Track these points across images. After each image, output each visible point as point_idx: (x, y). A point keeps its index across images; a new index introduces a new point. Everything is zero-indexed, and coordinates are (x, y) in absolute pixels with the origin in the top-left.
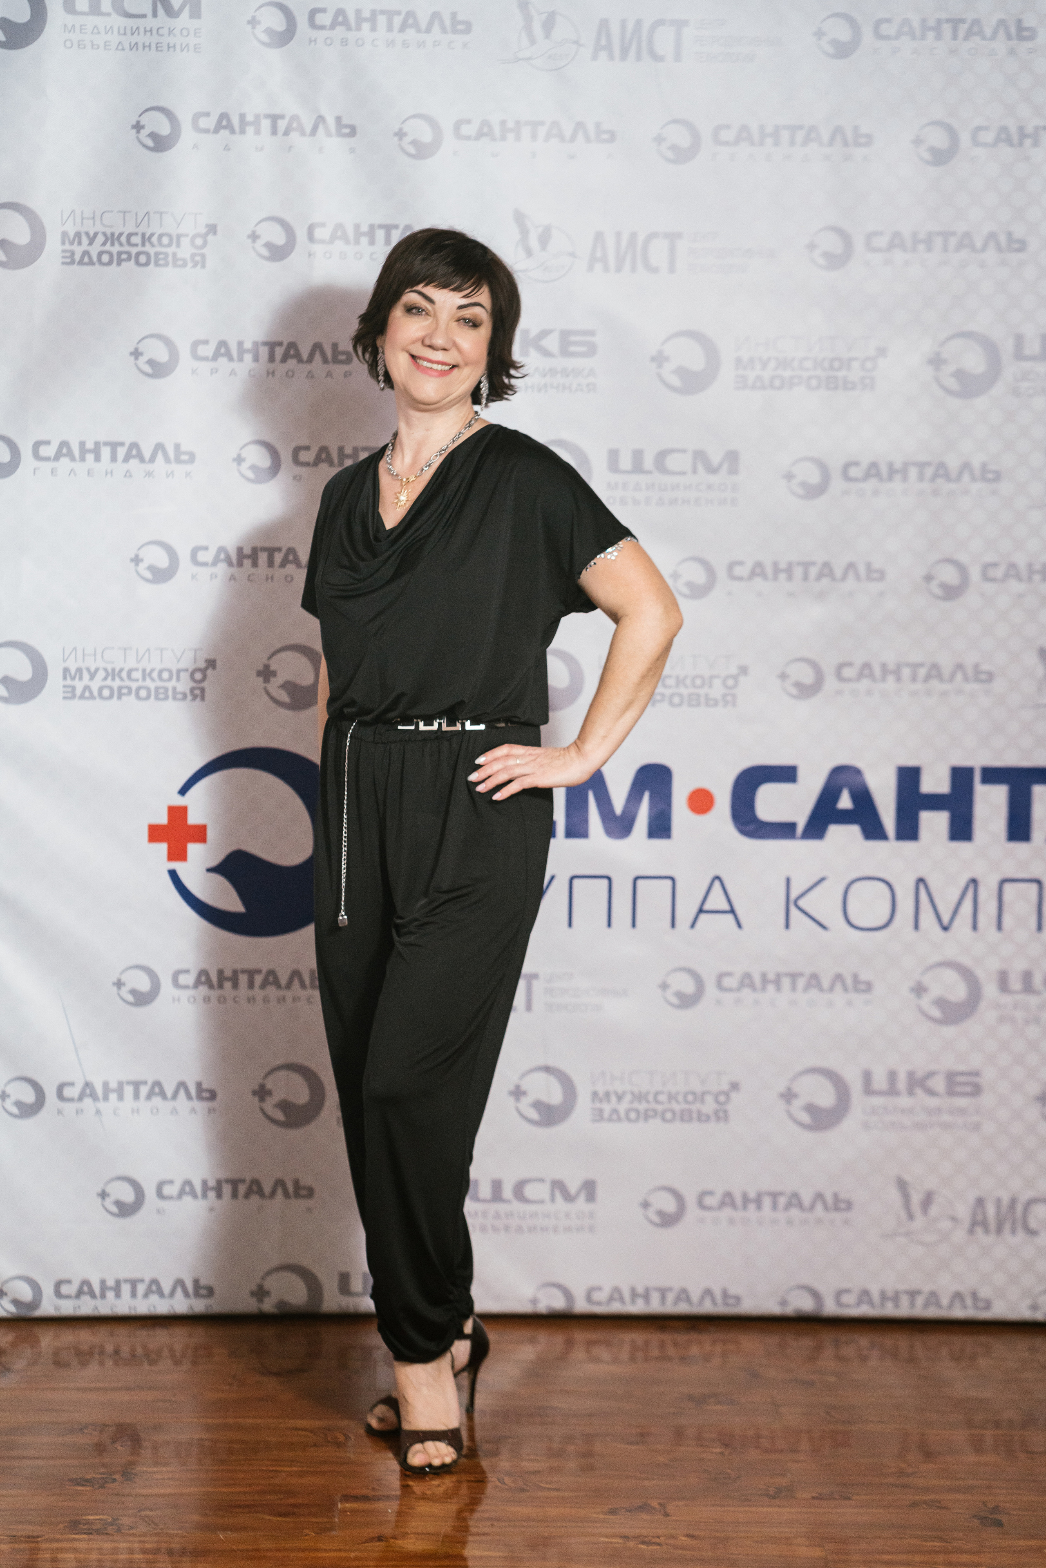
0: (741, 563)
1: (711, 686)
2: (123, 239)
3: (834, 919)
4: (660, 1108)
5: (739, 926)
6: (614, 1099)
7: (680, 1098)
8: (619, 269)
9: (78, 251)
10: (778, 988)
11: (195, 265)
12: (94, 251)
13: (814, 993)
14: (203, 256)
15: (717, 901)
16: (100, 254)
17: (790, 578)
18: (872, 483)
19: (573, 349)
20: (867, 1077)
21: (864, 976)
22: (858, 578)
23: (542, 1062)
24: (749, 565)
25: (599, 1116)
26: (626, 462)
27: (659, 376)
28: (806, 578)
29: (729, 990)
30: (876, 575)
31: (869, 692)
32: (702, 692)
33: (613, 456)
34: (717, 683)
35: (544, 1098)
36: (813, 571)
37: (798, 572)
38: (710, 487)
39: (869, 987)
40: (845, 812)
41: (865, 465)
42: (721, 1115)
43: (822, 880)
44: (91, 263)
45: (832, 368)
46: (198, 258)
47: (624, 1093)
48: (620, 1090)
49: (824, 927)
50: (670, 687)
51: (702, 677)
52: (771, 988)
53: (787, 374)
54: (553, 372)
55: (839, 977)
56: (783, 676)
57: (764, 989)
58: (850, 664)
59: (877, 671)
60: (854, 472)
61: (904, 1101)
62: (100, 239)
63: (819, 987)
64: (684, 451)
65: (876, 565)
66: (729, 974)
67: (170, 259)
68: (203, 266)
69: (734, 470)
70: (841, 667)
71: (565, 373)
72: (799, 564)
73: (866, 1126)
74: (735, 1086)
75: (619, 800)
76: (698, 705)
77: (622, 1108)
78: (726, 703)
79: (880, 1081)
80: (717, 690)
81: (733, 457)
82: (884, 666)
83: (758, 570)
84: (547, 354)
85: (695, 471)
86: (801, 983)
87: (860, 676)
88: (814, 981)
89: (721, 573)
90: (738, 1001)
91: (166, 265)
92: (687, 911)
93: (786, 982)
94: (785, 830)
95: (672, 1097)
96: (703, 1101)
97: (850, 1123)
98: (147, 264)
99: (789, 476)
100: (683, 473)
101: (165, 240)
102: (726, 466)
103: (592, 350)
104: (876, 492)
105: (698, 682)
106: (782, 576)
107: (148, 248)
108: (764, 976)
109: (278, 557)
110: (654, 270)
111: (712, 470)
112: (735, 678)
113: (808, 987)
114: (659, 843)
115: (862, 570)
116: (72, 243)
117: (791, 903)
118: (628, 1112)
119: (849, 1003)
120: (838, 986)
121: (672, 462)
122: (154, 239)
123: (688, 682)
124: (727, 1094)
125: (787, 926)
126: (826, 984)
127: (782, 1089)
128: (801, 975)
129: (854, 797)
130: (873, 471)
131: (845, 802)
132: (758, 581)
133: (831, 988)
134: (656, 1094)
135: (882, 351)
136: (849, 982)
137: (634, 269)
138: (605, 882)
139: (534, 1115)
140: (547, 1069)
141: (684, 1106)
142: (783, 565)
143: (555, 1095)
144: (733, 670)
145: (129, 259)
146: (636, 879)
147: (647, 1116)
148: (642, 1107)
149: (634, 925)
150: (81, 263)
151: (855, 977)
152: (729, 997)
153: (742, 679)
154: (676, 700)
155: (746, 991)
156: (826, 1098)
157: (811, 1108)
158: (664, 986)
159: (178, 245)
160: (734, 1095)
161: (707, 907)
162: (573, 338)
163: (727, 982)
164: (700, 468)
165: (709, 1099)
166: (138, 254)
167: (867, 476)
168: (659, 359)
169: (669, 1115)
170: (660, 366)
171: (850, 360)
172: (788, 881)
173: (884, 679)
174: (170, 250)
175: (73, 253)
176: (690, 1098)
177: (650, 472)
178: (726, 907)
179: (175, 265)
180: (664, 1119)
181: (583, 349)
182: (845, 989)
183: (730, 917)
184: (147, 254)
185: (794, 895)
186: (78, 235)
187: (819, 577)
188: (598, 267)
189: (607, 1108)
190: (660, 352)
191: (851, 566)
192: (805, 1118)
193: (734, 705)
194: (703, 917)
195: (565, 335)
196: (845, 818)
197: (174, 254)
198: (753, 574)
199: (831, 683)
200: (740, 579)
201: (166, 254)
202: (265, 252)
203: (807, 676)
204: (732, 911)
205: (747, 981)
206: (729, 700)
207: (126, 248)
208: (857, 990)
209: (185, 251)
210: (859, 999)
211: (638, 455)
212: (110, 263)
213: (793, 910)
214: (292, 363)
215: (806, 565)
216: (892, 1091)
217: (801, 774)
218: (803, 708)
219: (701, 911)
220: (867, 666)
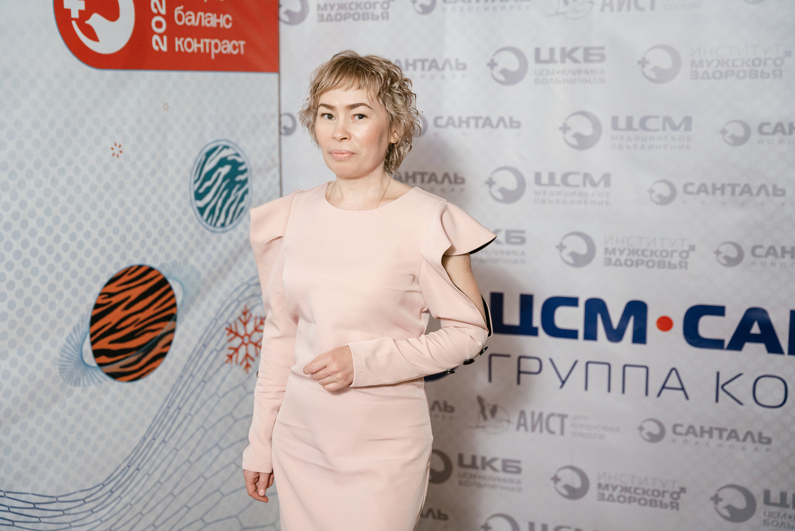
0: (692, 184)
1: (672, 256)
2: (347, 6)
3: (748, 400)
4: (638, 497)
5: (687, 398)
6: (611, 489)
7: (650, 492)
8: (620, 9)
9: (325, 13)
10: (711, 436)
11: (383, 18)
12: (333, 13)
13: (733, 441)
14: (387, 14)
15: (673, 382)
16: (336, 15)
17: (723, 193)
18: (779, 136)
19: (591, 58)
20: (767, 494)
21: (765, 434)
22: (767, 194)
23: (569, 463)
24: (697, 185)
25: (602, 497)
26: (622, 124)
27: (643, 73)
28: (733, 193)
29: (680, 434)
30: (779, 193)
31: (773, 264)
32: (667, 260)
33: (615, 120)
34: (676, 255)
35: (571, 484)
36: (738, 190)
37: (728, 190)
38: (673, 138)
39: (769, 441)
40: (755, 335)
41: (773, 125)
42: (675, 505)
43: (740, 375)
44: (332, 20)
45: (753, 64)
46: (385, 15)
47: (617, 486)
48: (615, 484)
49: (740, 403)
50: (647, 256)
51: (667, 252)
52: (706, 436)
53: (724, 69)
54: (579, 72)
55: (749, 433)
56: (718, 252)
57: (702, 435)
58: (761, 247)
59: (779, 251)
60: (766, 129)
61: (790, 511)
62: (336, 7)
63: (737, 437)
64: (657, 117)
65: (779, 187)
66: (681, 425)
67: (370, 16)
68: (388, 18)
69: (688, 128)
70: (754, 248)
71: (587, 72)
72: (729, 185)
73: (765, 523)
74: (683, 490)
75: (615, 320)
76: (664, 267)
77: (616, 494)
78: (681, 267)
79: (775, 497)
80: (676, 259)
81: (688, 121)
82: (783, 248)
83: (703, 188)
84: (575, 61)
85: (664, 129)
86: (725, 435)
87: (767, 254)
88: (733, 434)
89: (680, 189)
90: (685, 441)
91: (368, 19)
92: (655, 387)
93: (716, 433)
94: (717, 344)
95: (645, 492)
96: (663, 496)
97: (755, 520)
98: (358, 19)
99: (724, 132)
100: (657, 130)
101: (368, 6)
102: (683, 126)
103: (603, 58)
104: (781, 142)
105: (664, 254)
106: (718, 193)
107: (359, 11)
108: (702, 428)
109: (427, 178)
110: (642, 9)
111: (675, 128)
112: (687, 252)
113: (729, 438)
114: (639, 347)
115: (770, 189)
116: (322, 9)
117: (720, 387)
118: (619, 497)
119: (756, 449)
120: (749, 439)
121: (650, 124)
122: (362, 6)
123: (658, 253)
124: (678, 494)
125: (717, 400)
126: (741, 437)
127: (712, 495)
128: (726, 430)
129: (761, 326)
130: (779, 128)
131: (756, 329)
132: (703, 195)
133: (745, 439)
134: (636, 489)
135: (788, 53)
136: (756, 438)
137: (629, 9)
138: (606, 367)
139: (565, 492)
140: (572, 468)
141: (652, 498)
142: (718, 186)
143: (577, 483)
144: (686, 248)
145: (349, 17)
146: (625, 366)
147: (630, 500)
148: (627, 495)
149: (623, 392)
150: (327, 20)
151: (760, 434)
152: (680, 439)
153: (691, 253)
154: (651, 264)
155: (691, 437)
156: (740, 503)
157: (730, 508)
158: (641, 429)
159: (375, 8)
160: (682, 495)
161: (667, 385)
162: (591, 52)
163: (679, 429)
164: (668, 127)
165: (667, 495)
166: (354, 14)
167: (775, 131)
168: (643, 63)
169: (643, 502)
170: (643, 66)
171: (765, 60)
172: (718, 374)
173: (783, 256)
174: (370, 11)
175: (322, 16)
176: (656, 493)
177: (637, 130)
178: (679, 386)
179: (373, 19)
180: (640, 503)
181: (597, 58)
182: (754, 441)
183: (681, 393)
184: (359, 14)
185: (721, 383)
186: (325, 6)
187: (741, 194)
188: (607, 9)
189: (607, 494)
190: (644, 59)
191: (763, 187)
192: (726, 513)
193: (686, 267)
194: (665, 391)
195: (587, 50)
196: (755, 339)
197: (372, 14)
198: (699, 191)
199: (748, 257)
200: (691, 193)
201: (368, 14)
202: (420, 9)
203: (733, 253)
204: (683, 389)
205: (691, 430)
206: (683, 265)
207: (349, 11)
208: (760, 441)
209: (378, 11)
210: (763, 448)
211: (629, 120)
212: (340, 20)
213: (721, 391)
214: (434, 71)
215: (733, 186)
216: (783, 503)
217: (727, 311)
218: (731, 272)
219: (663, 387)
220: (772, 248)
